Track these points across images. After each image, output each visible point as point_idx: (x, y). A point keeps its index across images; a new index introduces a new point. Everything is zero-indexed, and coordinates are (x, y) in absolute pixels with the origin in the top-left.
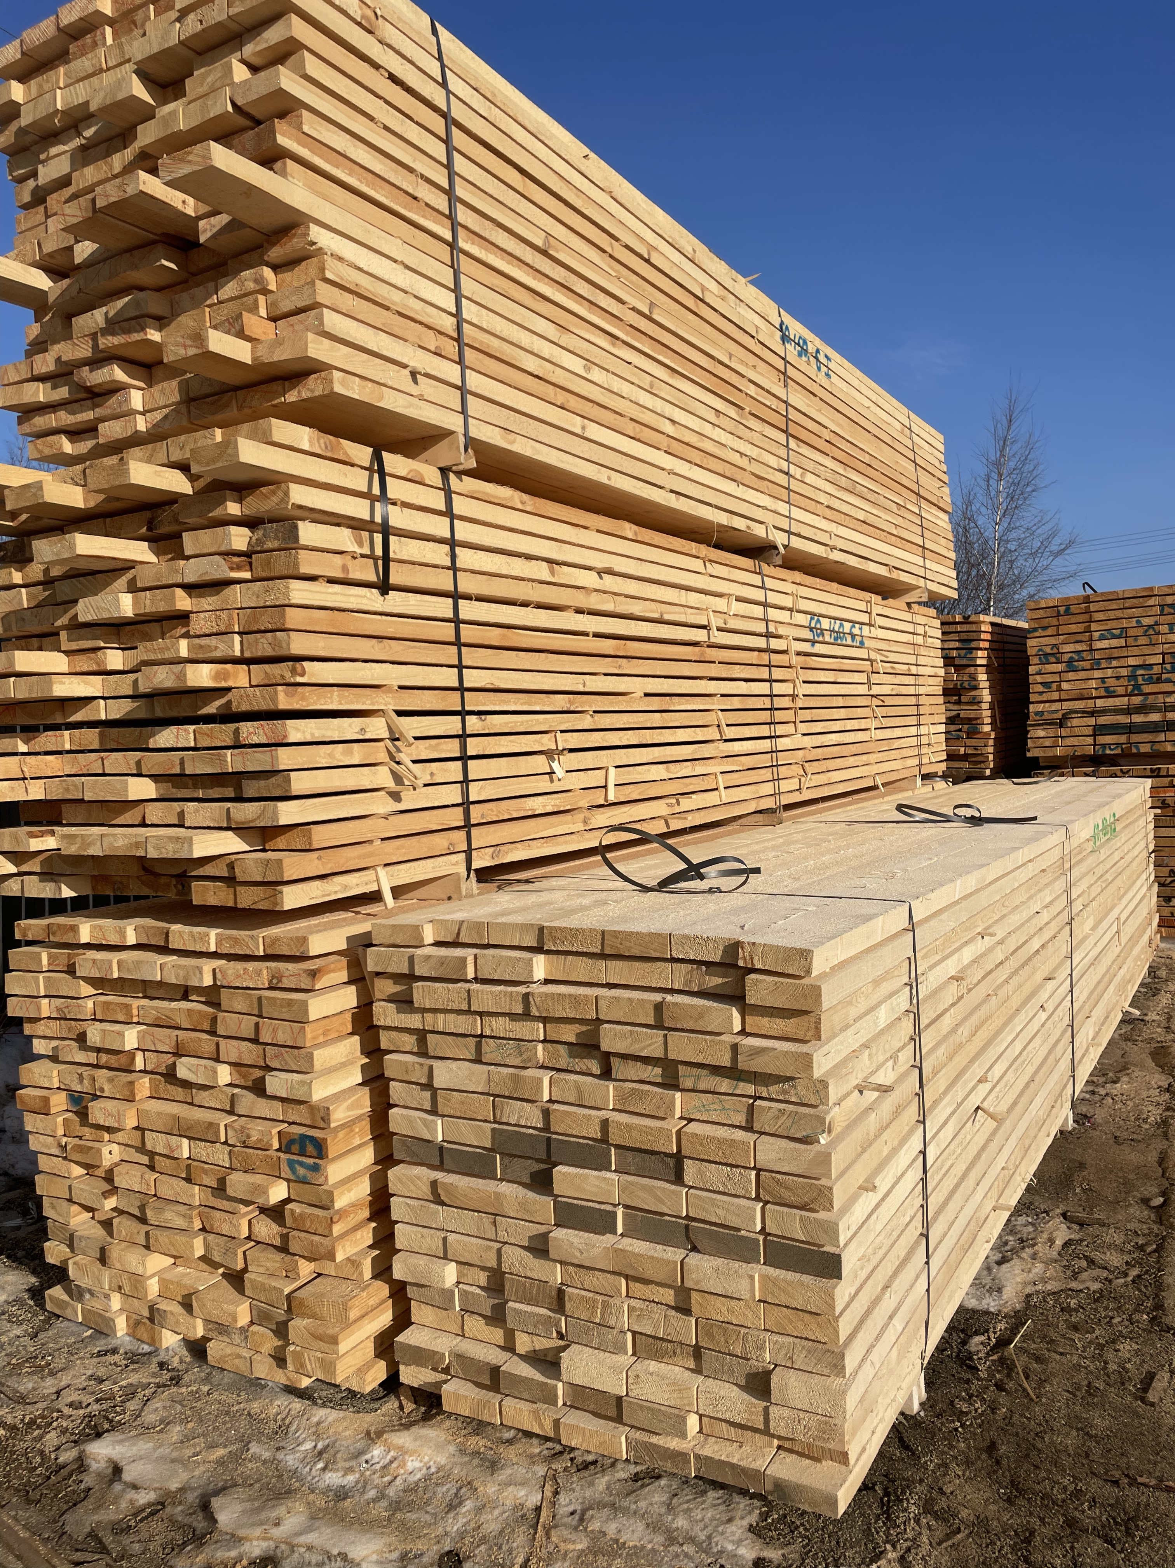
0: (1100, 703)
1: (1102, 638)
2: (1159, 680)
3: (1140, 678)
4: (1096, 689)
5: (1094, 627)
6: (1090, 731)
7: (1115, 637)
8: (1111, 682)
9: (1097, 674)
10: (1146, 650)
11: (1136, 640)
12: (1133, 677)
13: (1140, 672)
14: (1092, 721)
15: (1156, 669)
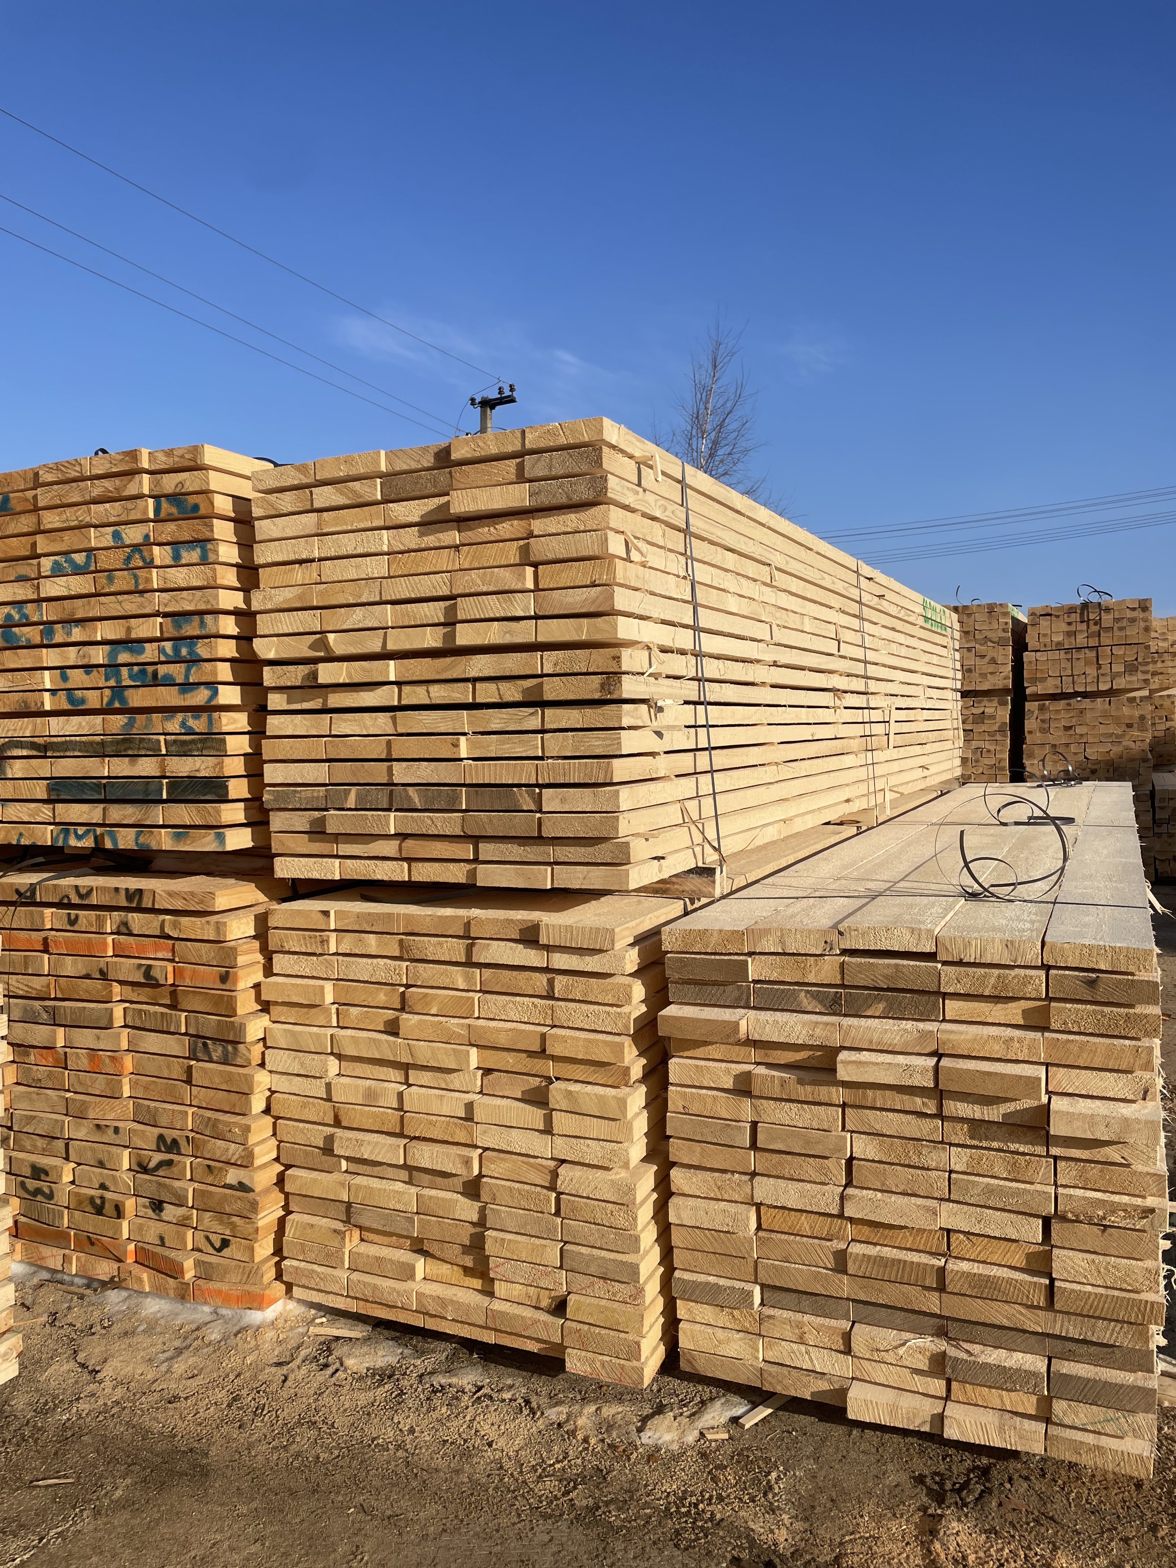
0: (57, 726)
1: (57, 572)
2: (156, 682)
3: (124, 671)
4: (53, 692)
5: (42, 544)
6: (40, 790)
7: (79, 571)
8: (77, 678)
9: (50, 657)
10: (130, 605)
11: (111, 580)
12: (112, 667)
13: (124, 657)
14: (44, 768)
15: (150, 652)
